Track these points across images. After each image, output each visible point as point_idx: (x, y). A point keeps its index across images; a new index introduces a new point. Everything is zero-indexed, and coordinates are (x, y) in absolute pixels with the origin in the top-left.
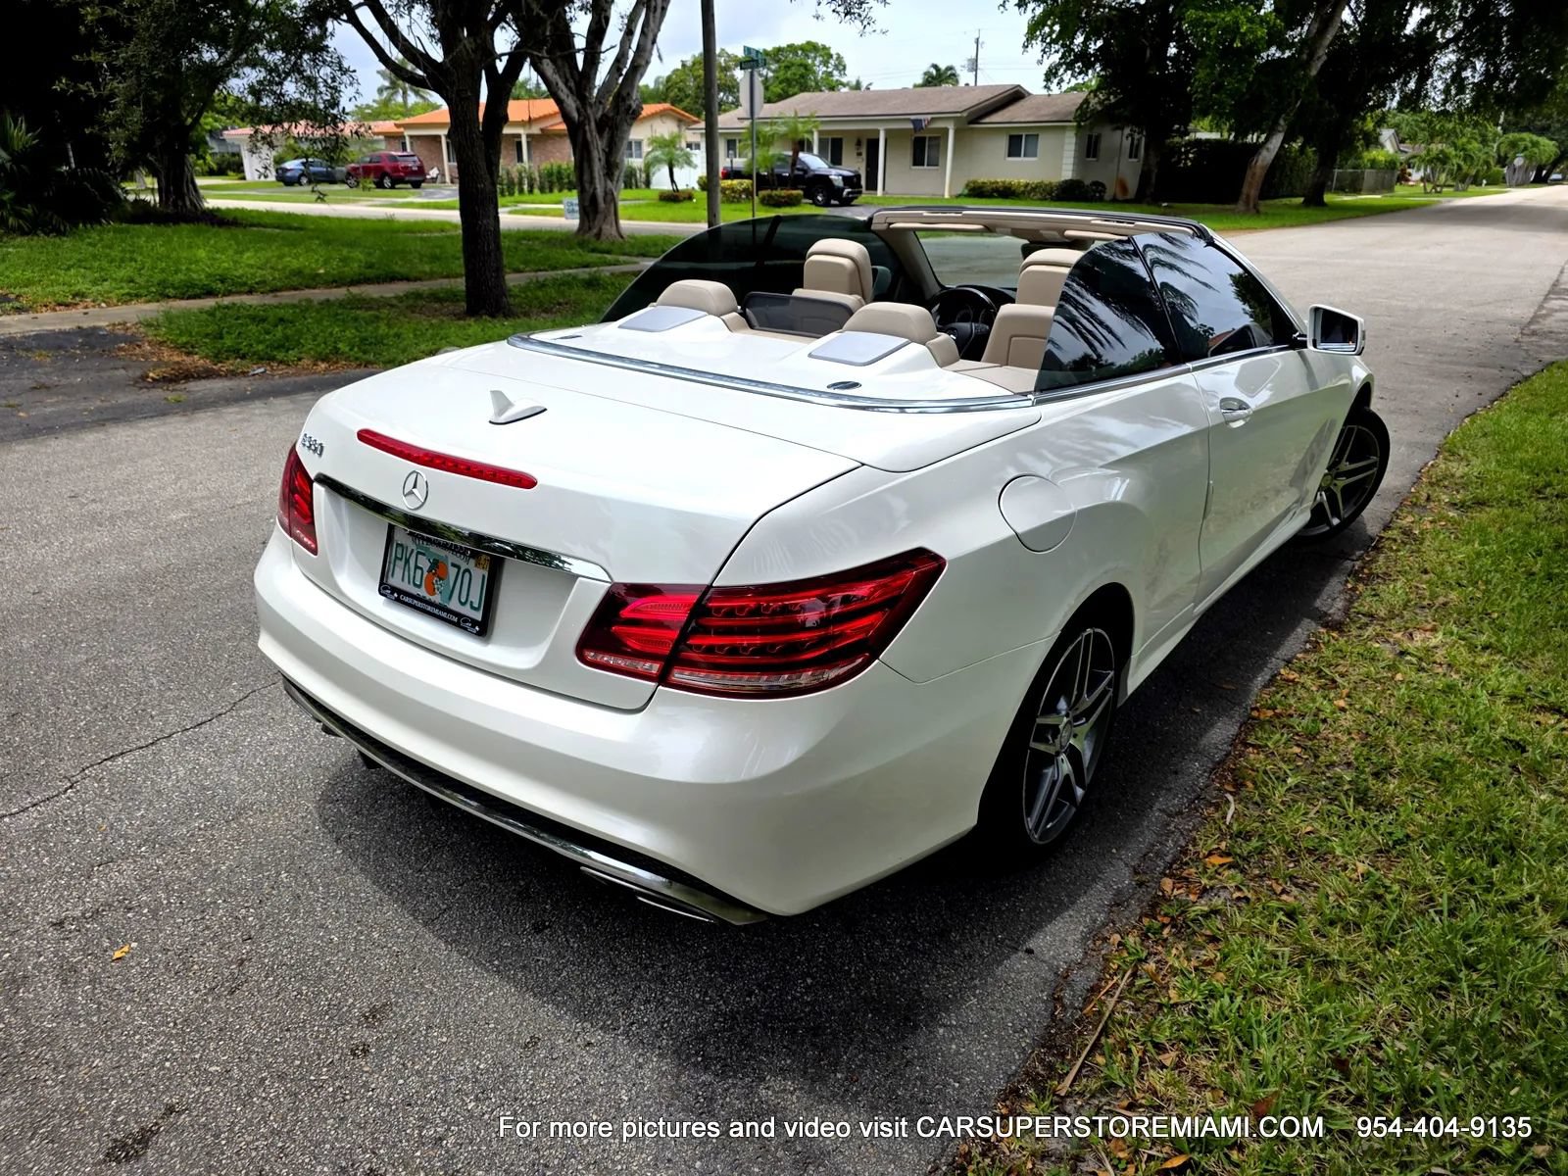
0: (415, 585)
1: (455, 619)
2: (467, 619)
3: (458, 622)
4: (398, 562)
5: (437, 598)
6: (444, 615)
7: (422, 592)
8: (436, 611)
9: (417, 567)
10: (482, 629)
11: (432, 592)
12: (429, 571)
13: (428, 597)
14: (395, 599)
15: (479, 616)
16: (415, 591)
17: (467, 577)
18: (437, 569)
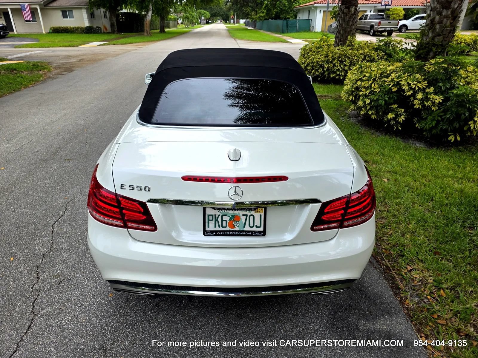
0: (223, 227)
1: (250, 233)
2: (256, 232)
3: (252, 234)
4: (210, 222)
5: (237, 229)
6: (244, 233)
7: (228, 228)
8: (239, 233)
9: (222, 221)
10: (263, 233)
11: (234, 227)
12: (230, 220)
13: (232, 230)
14: (215, 235)
15: (261, 229)
16: (224, 229)
17: (252, 217)
18: (235, 218)
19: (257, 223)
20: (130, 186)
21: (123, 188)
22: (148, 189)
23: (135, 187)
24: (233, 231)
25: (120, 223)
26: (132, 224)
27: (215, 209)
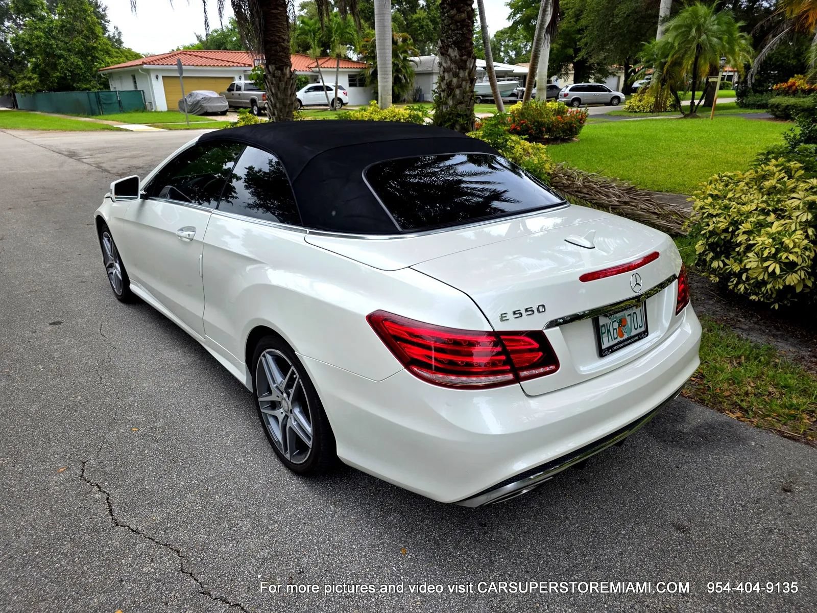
0: (615, 339)
1: (637, 338)
2: (641, 333)
3: (639, 338)
4: (603, 336)
5: (626, 336)
6: (633, 340)
7: (619, 339)
8: (629, 341)
9: (614, 329)
10: (646, 333)
11: (622, 335)
12: (619, 327)
13: (622, 339)
14: (612, 352)
15: (643, 329)
16: (616, 341)
17: (635, 315)
18: (622, 322)
19: (640, 323)
20: (515, 313)
21: (504, 319)
22: (542, 308)
23: (523, 312)
24: (624, 341)
25: (510, 377)
26: (525, 373)
27: (606, 316)
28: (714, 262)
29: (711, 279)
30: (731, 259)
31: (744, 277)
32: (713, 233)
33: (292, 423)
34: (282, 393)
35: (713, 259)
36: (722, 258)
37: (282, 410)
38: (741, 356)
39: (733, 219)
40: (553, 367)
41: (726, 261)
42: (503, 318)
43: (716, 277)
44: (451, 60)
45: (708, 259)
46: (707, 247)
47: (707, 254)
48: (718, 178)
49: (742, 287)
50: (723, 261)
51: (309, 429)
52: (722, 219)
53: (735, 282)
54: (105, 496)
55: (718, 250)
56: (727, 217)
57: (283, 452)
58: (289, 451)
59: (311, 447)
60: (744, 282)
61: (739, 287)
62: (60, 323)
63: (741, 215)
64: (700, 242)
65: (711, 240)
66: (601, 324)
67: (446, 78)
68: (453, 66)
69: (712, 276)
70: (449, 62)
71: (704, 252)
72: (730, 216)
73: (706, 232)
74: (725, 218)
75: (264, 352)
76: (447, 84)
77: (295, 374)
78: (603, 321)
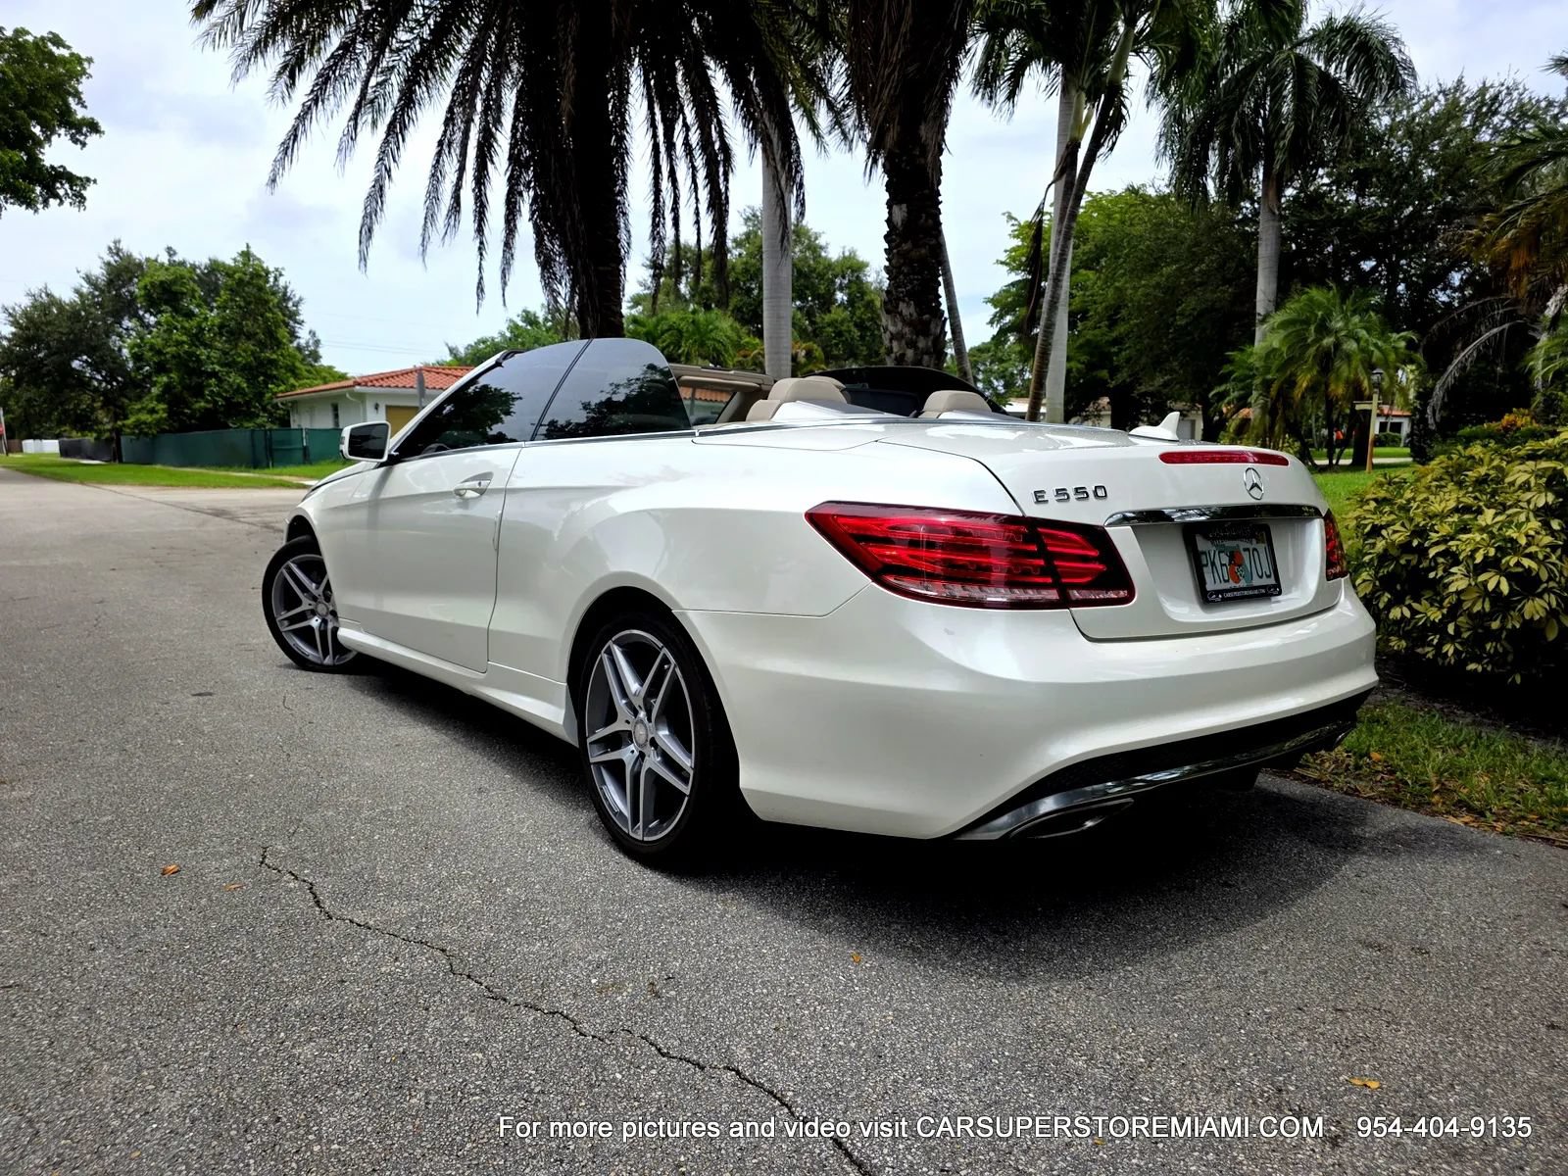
0: (1225, 581)
1: (1264, 591)
2: (1267, 587)
3: (1267, 593)
5: (1243, 583)
6: (1256, 592)
7: (1232, 584)
8: (1251, 593)
9: (1222, 565)
10: (1279, 589)
11: (1237, 581)
12: (1230, 563)
13: (1237, 586)
14: (1223, 602)
15: (1272, 581)
16: (1228, 586)
17: (1256, 554)
18: (1235, 558)
19: (1266, 569)
20: (1057, 492)
21: (1040, 499)
22: (1100, 493)
23: (1071, 493)
24: (1242, 590)
25: (1052, 595)
26: (1078, 596)
27: (1206, 537)
28: (1393, 610)
29: (1392, 644)
30: (1424, 602)
31: (1451, 629)
32: (1384, 557)
33: (653, 761)
34: (636, 713)
35: (1389, 606)
36: (1407, 603)
37: (632, 747)
38: (1461, 744)
39: (1417, 525)
40: (1123, 594)
41: (1415, 605)
42: (1039, 497)
43: (1400, 640)
44: (904, 321)
45: (1381, 605)
46: (1377, 583)
47: (1379, 597)
48: (1383, 480)
49: (1449, 649)
50: (1410, 607)
51: (687, 762)
52: (1397, 527)
53: (1436, 641)
54: (306, 886)
55: (1398, 587)
56: (1407, 525)
57: (628, 830)
58: (640, 824)
59: (687, 792)
60: (1452, 639)
61: (1445, 649)
62: (211, 694)
63: (1431, 518)
64: (1364, 575)
65: (1383, 571)
66: (1200, 549)
67: (895, 350)
68: (906, 330)
69: (1392, 638)
70: (900, 325)
71: (1373, 593)
72: (1411, 520)
73: (1372, 560)
74: (1403, 525)
75: (610, 643)
76: (896, 359)
77: (669, 663)
78: (1202, 545)
